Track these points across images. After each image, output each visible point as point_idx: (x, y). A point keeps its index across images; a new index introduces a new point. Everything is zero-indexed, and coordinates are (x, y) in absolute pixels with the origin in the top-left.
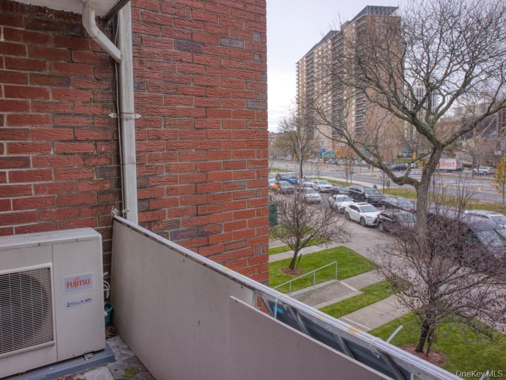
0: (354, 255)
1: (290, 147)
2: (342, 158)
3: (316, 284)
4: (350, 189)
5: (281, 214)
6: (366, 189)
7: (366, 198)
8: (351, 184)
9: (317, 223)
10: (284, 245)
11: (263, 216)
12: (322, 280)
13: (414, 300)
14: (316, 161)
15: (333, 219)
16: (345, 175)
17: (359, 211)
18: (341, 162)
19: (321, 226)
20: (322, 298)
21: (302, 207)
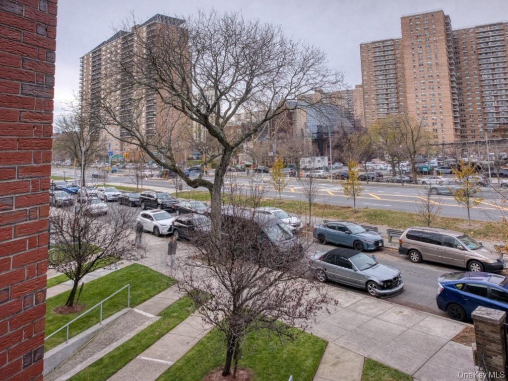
0: (148, 273)
1: (68, 150)
2: (131, 162)
3: (103, 320)
4: (142, 195)
5: (57, 233)
6: (159, 195)
7: (159, 204)
8: (143, 190)
9: (104, 240)
10: (59, 274)
11: (38, 246)
12: (110, 313)
13: (218, 314)
14: (101, 166)
15: (125, 233)
16: (135, 180)
17: (152, 220)
18: (130, 166)
19: (110, 243)
20: (112, 336)
21: (86, 222)
